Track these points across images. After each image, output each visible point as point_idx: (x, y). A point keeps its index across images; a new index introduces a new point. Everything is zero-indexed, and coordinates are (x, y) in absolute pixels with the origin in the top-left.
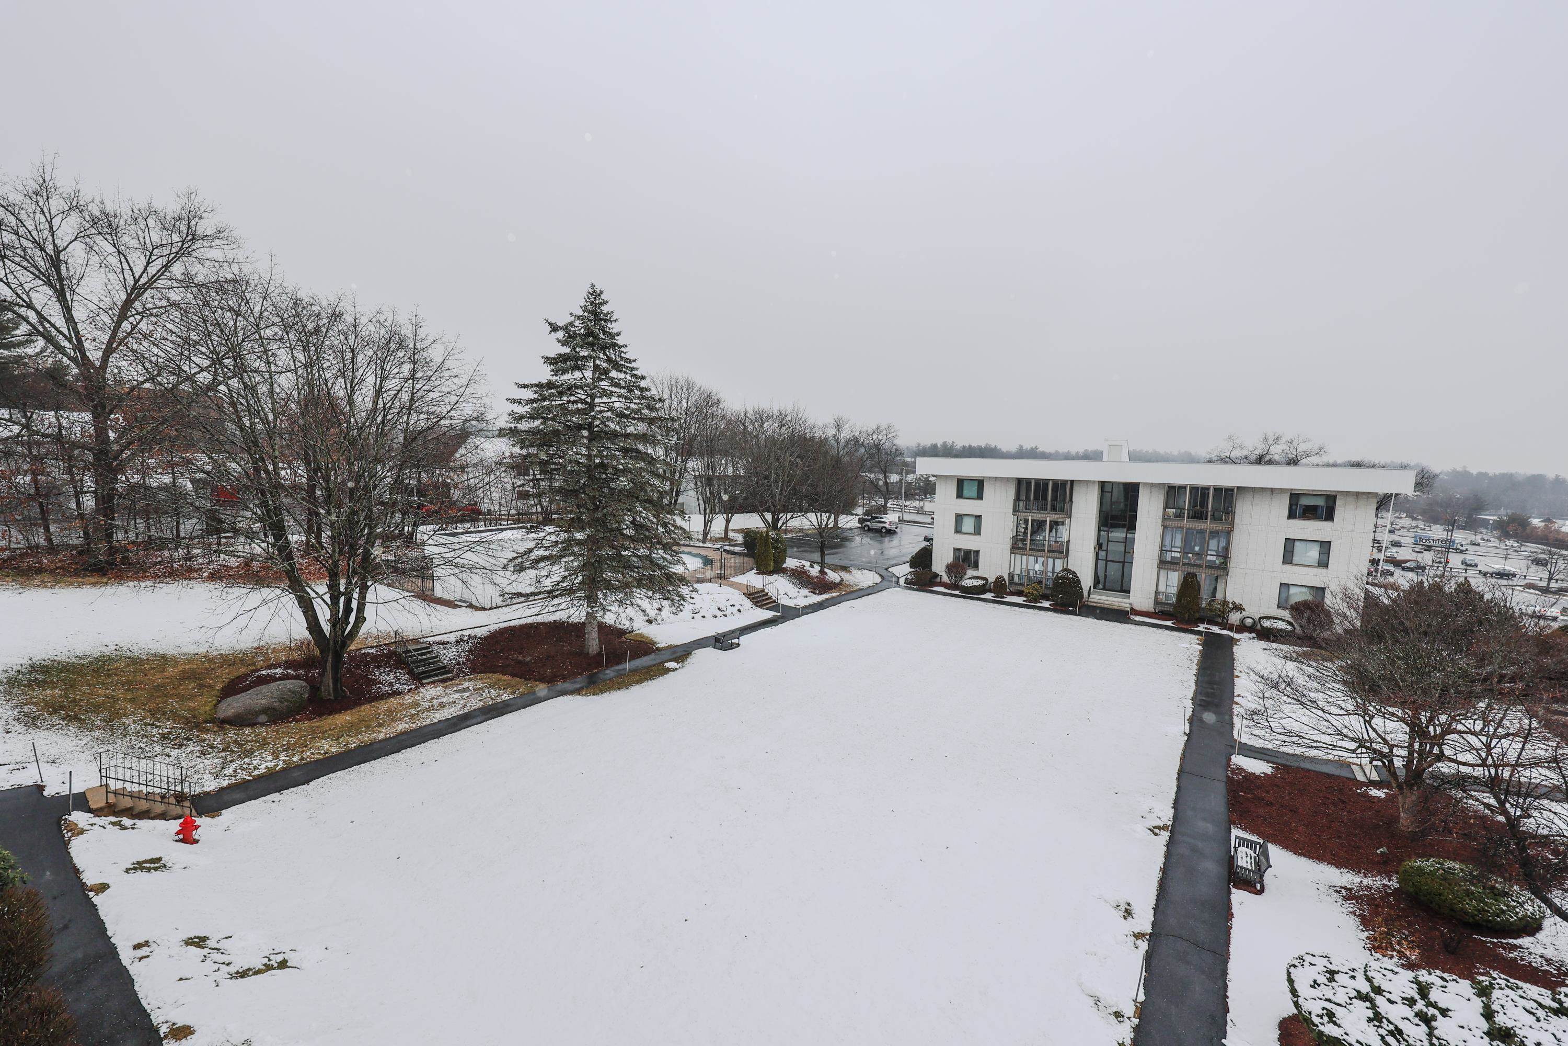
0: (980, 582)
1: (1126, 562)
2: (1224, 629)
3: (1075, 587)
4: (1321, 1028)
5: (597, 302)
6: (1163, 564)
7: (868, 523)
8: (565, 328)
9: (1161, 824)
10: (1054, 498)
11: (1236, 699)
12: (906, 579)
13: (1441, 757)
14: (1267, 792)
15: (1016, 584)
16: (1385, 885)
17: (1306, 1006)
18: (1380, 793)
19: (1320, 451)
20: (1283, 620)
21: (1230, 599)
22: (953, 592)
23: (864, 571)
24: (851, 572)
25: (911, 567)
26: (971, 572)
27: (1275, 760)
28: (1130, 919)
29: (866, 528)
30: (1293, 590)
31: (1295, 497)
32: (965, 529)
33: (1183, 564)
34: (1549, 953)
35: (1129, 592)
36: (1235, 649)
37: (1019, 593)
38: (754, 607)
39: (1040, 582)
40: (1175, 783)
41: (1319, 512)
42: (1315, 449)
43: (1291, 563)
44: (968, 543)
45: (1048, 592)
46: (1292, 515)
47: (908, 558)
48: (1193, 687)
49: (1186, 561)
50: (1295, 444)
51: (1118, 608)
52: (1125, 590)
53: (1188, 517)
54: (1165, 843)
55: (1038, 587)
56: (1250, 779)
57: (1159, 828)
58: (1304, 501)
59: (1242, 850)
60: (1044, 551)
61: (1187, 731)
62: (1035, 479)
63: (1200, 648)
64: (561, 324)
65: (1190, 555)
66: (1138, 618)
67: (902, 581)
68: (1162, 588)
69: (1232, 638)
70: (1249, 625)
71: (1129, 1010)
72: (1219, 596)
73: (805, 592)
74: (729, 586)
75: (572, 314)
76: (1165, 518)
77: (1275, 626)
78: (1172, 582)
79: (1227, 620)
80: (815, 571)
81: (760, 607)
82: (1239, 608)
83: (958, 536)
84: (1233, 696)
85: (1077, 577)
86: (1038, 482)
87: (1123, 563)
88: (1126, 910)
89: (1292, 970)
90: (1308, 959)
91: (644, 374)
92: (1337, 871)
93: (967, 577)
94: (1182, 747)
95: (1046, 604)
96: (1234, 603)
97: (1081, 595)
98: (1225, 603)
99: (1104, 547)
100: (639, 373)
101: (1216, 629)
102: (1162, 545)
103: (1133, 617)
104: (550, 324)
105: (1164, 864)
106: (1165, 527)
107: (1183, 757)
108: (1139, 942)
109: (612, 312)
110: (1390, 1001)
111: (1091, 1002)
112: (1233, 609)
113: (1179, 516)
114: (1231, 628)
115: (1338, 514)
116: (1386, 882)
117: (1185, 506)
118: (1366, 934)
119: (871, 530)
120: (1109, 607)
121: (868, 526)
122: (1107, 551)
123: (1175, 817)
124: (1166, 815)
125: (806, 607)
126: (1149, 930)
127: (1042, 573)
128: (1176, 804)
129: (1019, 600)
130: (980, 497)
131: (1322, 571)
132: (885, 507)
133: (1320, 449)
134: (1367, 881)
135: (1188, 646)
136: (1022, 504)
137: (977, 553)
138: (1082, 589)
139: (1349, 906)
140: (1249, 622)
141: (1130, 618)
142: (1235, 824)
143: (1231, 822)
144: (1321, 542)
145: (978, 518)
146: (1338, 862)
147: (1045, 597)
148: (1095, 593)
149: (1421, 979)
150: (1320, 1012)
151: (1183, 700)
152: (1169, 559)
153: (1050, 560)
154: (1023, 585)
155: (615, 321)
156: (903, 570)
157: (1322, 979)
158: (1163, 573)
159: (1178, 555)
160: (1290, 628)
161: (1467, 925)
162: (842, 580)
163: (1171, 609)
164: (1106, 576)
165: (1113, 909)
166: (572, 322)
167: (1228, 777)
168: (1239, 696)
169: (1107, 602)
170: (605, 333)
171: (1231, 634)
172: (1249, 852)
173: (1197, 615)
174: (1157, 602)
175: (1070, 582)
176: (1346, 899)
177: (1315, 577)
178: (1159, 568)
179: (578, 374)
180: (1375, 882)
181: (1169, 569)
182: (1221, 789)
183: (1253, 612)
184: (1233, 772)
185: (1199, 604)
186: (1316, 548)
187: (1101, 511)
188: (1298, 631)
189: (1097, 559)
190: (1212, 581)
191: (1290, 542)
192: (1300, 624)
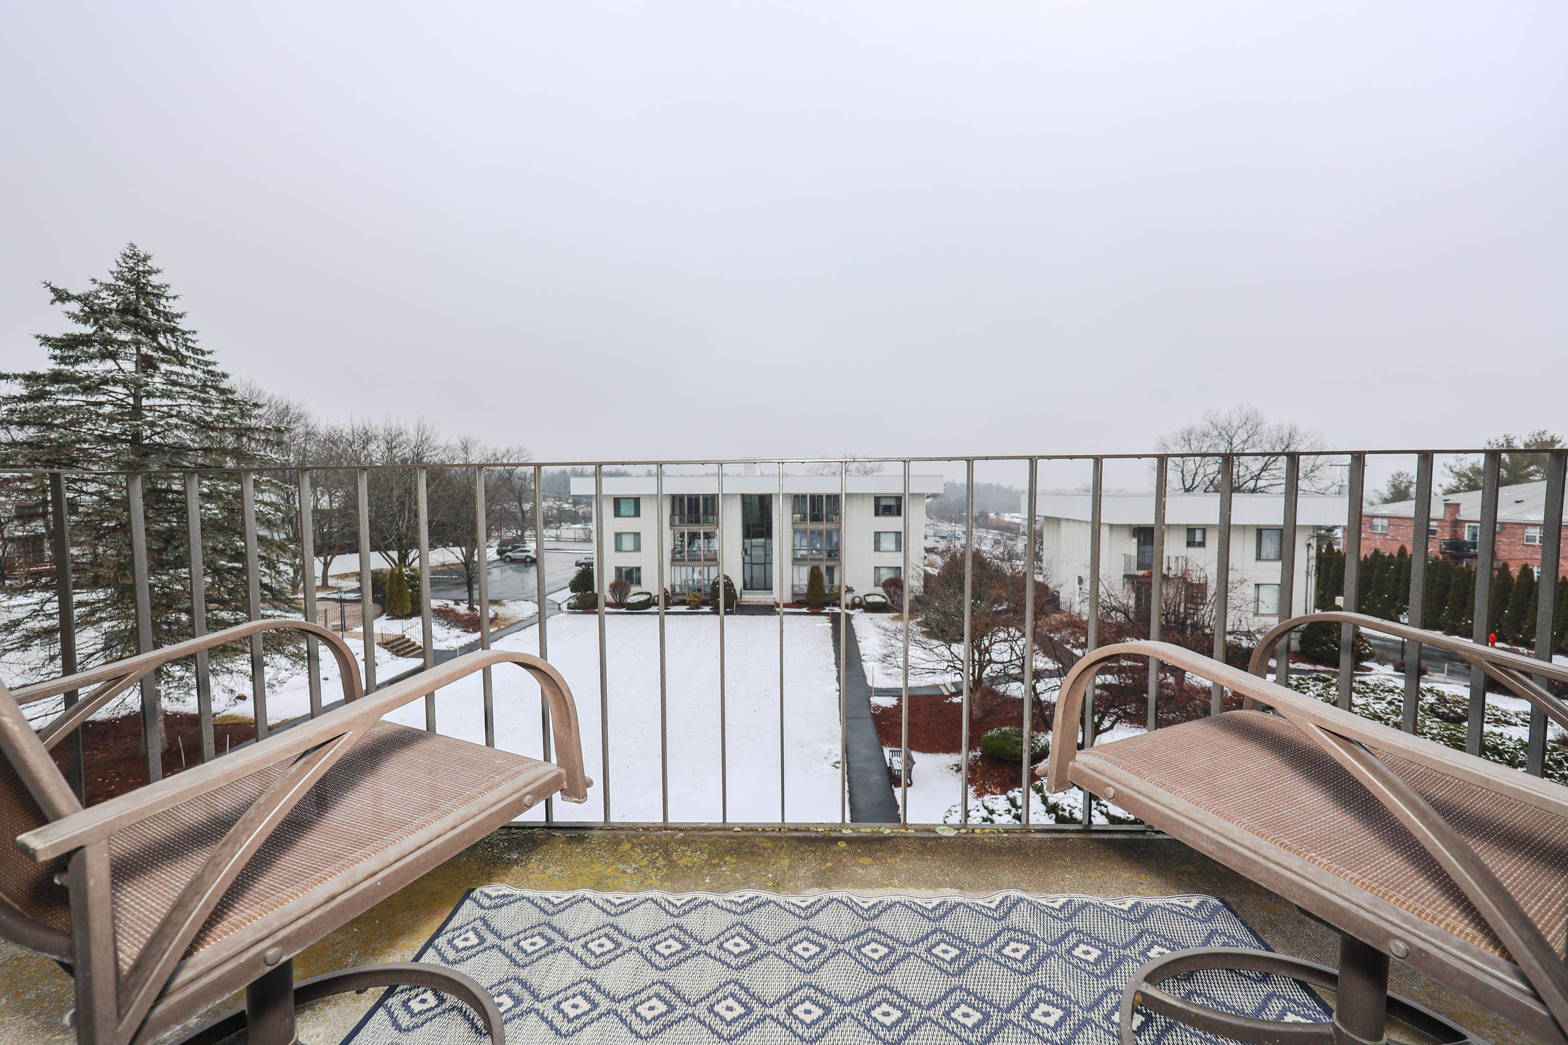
0: (645, 597)
1: (767, 563)
2: (843, 608)
3: (731, 590)
5: (141, 269)
6: (796, 561)
7: (508, 554)
8: (83, 299)
9: (836, 759)
10: (706, 512)
11: (863, 658)
12: (569, 604)
13: (990, 661)
15: (678, 594)
16: (975, 756)
18: (957, 700)
20: (879, 595)
21: (844, 583)
22: (619, 610)
23: (519, 603)
24: (504, 605)
25: (572, 591)
26: (634, 589)
27: (899, 694)
29: (508, 559)
30: (883, 571)
31: (877, 499)
32: (624, 547)
33: (811, 559)
35: (771, 589)
36: (853, 622)
37: (682, 603)
38: (395, 657)
39: (699, 590)
41: (893, 509)
43: (879, 550)
44: (628, 560)
45: (708, 598)
46: (877, 514)
47: (567, 583)
48: (833, 655)
49: (812, 557)
51: (765, 604)
52: (767, 587)
53: (810, 521)
55: (697, 594)
56: (884, 712)
57: (835, 762)
58: (884, 502)
59: (896, 759)
60: (700, 560)
61: (838, 689)
62: (688, 495)
63: (830, 625)
64: (74, 292)
65: (814, 552)
66: (781, 610)
67: (564, 607)
68: (796, 582)
69: (849, 615)
70: (859, 602)
72: (836, 582)
73: (456, 631)
74: (354, 637)
75: (94, 281)
76: (794, 523)
77: (875, 600)
78: (803, 576)
79: (843, 601)
80: (463, 609)
81: (403, 656)
82: (850, 590)
83: (619, 554)
84: (861, 656)
85: (730, 580)
86: (690, 497)
87: (765, 564)
89: (947, 820)
90: (953, 809)
91: (225, 372)
92: (949, 755)
93: (631, 594)
94: (837, 700)
95: (707, 609)
96: (848, 587)
97: (736, 598)
98: (841, 587)
99: (749, 553)
100: (218, 369)
101: (837, 610)
102: (794, 546)
103: (777, 609)
104: (54, 290)
105: (849, 787)
106: (795, 530)
107: (840, 707)
109: (167, 286)
110: (1000, 815)
112: (846, 591)
113: (804, 518)
114: (847, 607)
115: (903, 510)
116: (975, 754)
117: (807, 511)
118: (972, 789)
119: (513, 561)
120: (757, 604)
121: (509, 557)
122: (751, 556)
124: (840, 752)
125: (461, 648)
127: (699, 581)
129: (683, 609)
130: (637, 514)
131: (898, 554)
132: (522, 536)
135: (822, 625)
136: (677, 518)
137: (638, 569)
138: (736, 591)
139: (960, 775)
140: (857, 600)
141: (775, 611)
142: (884, 744)
143: (882, 743)
144: (896, 532)
145: (637, 535)
146: (947, 749)
147: (705, 603)
148: (745, 594)
149: (1010, 796)
151: (829, 664)
152: (799, 556)
153: (706, 568)
154: (684, 594)
155: (175, 298)
156: (565, 596)
158: (796, 568)
159: (805, 552)
160: (883, 600)
162: (497, 614)
163: (804, 598)
164: (752, 578)
166: (97, 292)
167: (871, 713)
168: (864, 655)
169: (756, 600)
170: (156, 312)
171: (848, 612)
172: (899, 759)
173: (823, 601)
174: (794, 595)
175: (725, 585)
176: (958, 772)
177: (896, 560)
178: (793, 565)
179: (109, 364)
180: (969, 756)
181: (800, 565)
182: (870, 722)
183: (860, 592)
184: (874, 710)
185: (823, 591)
186: (893, 536)
187: (744, 521)
188: (889, 602)
189: (744, 563)
190: (830, 570)
191: (877, 534)
192: (890, 596)
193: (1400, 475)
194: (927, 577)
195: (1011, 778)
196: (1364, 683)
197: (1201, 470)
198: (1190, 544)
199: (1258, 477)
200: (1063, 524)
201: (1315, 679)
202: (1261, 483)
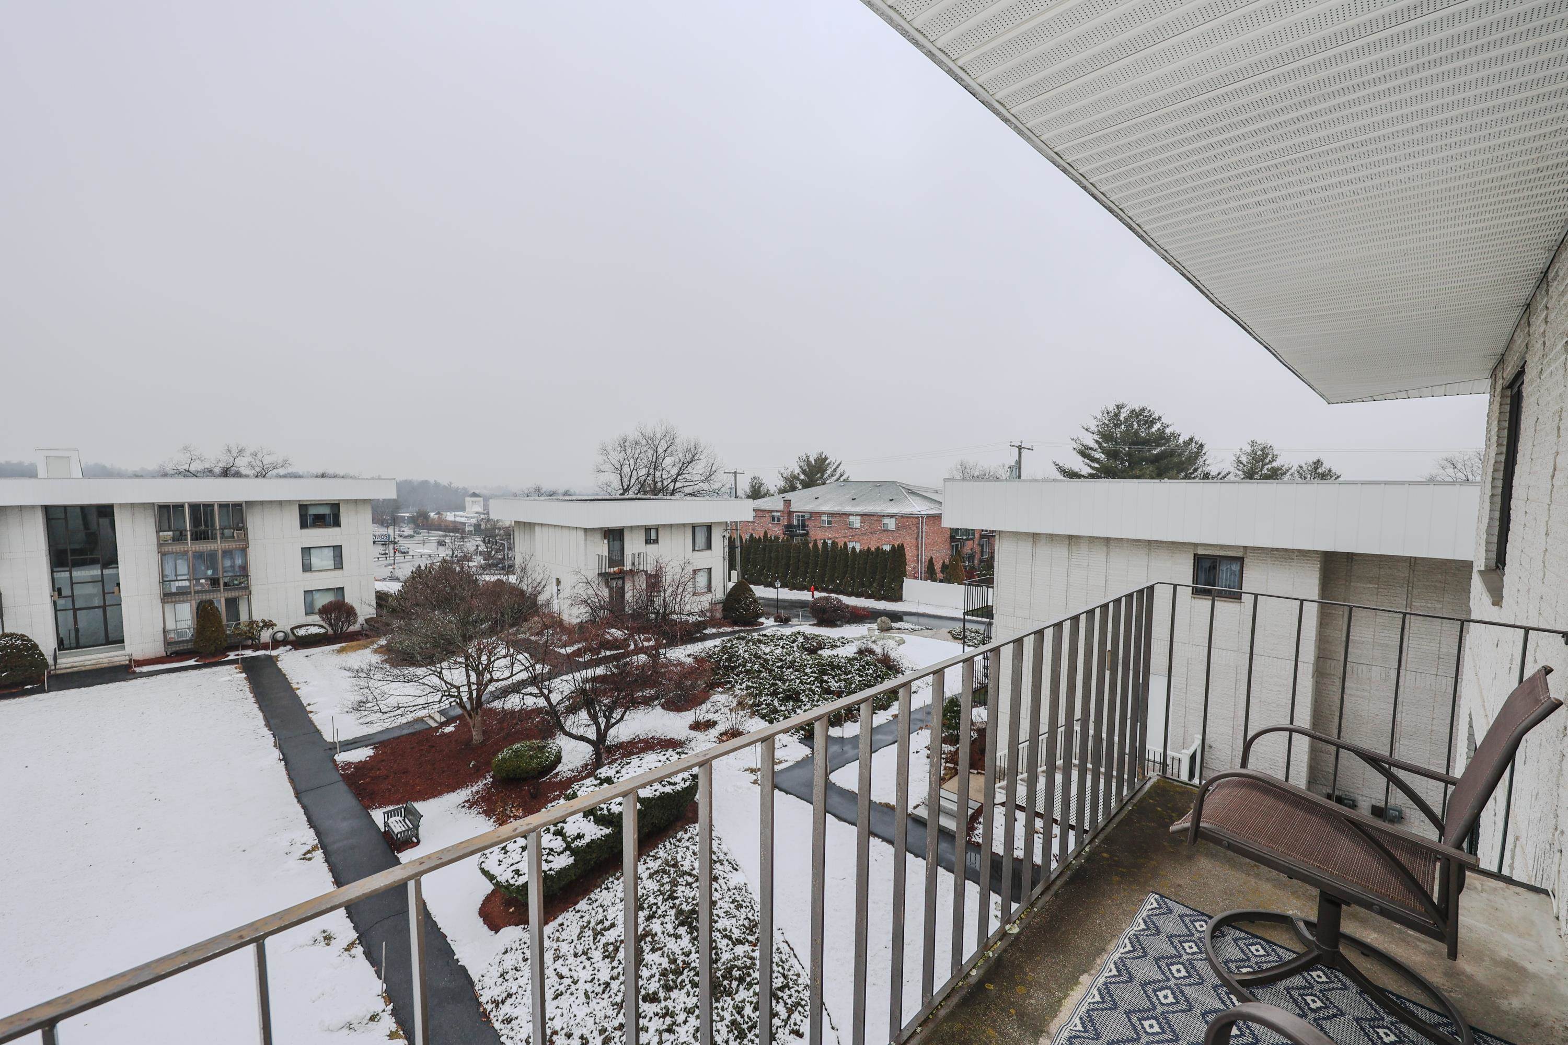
1: (108, 606)
2: (258, 650)
3: (32, 655)
4: (517, 884)
6: (168, 597)
9: (309, 848)
11: (308, 708)
13: (491, 680)
14: (379, 769)
16: (485, 785)
17: (502, 879)
18: (450, 729)
19: (285, 464)
20: (315, 625)
21: (257, 617)
27: (371, 741)
28: (333, 941)
30: (317, 596)
31: (303, 508)
33: (196, 592)
34: (571, 767)
35: (123, 641)
36: (279, 664)
40: (299, 807)
41: (327, 519)
42: (280, 461)
43: (310, 570)
46: (304, 525)
48: (261, 715)
49: (199, 588)
50: (259, 456)
51: (111, 665)
52: (115, 640)
53: (192, 539)
54: (323, 860)
56: (360, 767)
57: (309, 852)
58: (313, 511)
59: (392, 821)
61: (281, 757)
63: (244, 675)
65: (203, 581)
66: (145, 669)
68: (170, 625)
69: (270, 657)
70: (281, 639)
71: (379, 1005)
72: (244, 617)
76: (160, 545)
77: (309, 632)
78: (182, 616)
79: (259, 640)
82: (268, 625)
84: (304, 708)
85: (31, 641)
87: (104, 608)
88: (325, 938)
92: (455, 794)
94: (284, 773)
96: (263, 621)
97: (46, 665)
98: (252, 623)
99: (66, 592)
101: (249, 653)
102: (163, 576)
103: (138, 670)
105: (333, 877)
106: (163, 555)
107: (292, 780)
108: (353, 951)
111: (346, 1031)
112: (262, 628)
113: (180, 537)
114: (265, 647)
115: (343, 520)
116: (485, 782)
117: (186, 526)
118: (492, 820)
120: (94, 667)
122: (72, 596)
123: (318, 834)
124: (309, 837)
126: (355, 935)
128: (311, 823)
131: (338, 572)
133: (285, 462)
134: (475, 789)
135: (229, 678)
138: (43, 655)
139: (474, 811)
140: (280, 636)
141: (134, 672)
142: (370, 808)
143: (367, 807)
144: (334, 547)
146: (452, 788)
148: (64, 656)
150: (512, 875)
151: (258, 731)
152: (174, 590)
157: (501, 856)
158: (168, 607)
159: (187, 583)
160: (323, 631)
161: (533, 777)
163: (190, 646)
164: (76, 631)
165: (313, 947)
167: (341, 775)
168: (309, 705)
169: (89, 663)
171: (268, 653)
172: (398, 818)
173: (225, 644)
174: (167, 643)
175: (21, 650)
176: (470, 808)
177: (332, 580)
178: (163, 603)
180: (478, 786)
181: (176, 602)
182: (342, 787)
183: (284, 625)
184: (343, 769)
185: (224, 632)
186: (329, 553)
187: (50, 546)
188: (330, 631)
189: (56, 611)
190: (232, 604)
191: (306, 551)
192: (331, 625)
193: (755, 478)
194: (382, 598)
195: (531, 794)
196: (765, 635)
197: (634, 473)
198: (648, 541)
199: (675, 481)
200: (538, 529)
201: (738, 639)
202: (678, 485)
